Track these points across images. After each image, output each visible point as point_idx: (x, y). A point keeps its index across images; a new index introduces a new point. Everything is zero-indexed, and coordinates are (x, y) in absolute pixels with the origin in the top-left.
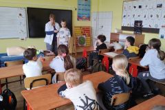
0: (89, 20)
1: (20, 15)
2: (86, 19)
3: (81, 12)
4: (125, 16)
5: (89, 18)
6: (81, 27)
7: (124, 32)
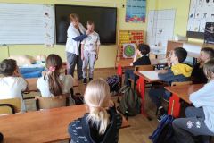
0: (144, 21)
1: (46, 14)
2: (139, 20)
3: (132, 10)
4: (192, 16)
5: (143, 19)
6: (129, 32)
7: (190, 40)
